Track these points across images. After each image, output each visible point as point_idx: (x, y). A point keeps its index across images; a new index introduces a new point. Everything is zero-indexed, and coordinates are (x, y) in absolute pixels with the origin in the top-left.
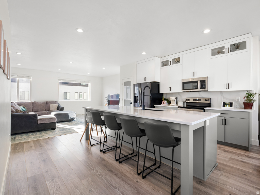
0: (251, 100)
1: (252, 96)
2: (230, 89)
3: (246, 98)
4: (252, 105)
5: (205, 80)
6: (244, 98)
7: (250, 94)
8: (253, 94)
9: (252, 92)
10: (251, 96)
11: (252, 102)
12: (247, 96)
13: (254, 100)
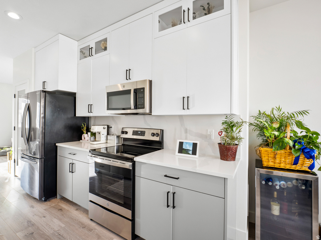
0: (233, 138)
1: (237, 129)
2: (192, 111)
3: (224, 133)
4: (236, 152)
5: (143, 89)
6: (220, 133)
7: (231, 123)
8: (237, 123)
9: (235, 120)
10: (234, 129)
11: (236, 142)
12: (226, 129)
13: (240, 139)
